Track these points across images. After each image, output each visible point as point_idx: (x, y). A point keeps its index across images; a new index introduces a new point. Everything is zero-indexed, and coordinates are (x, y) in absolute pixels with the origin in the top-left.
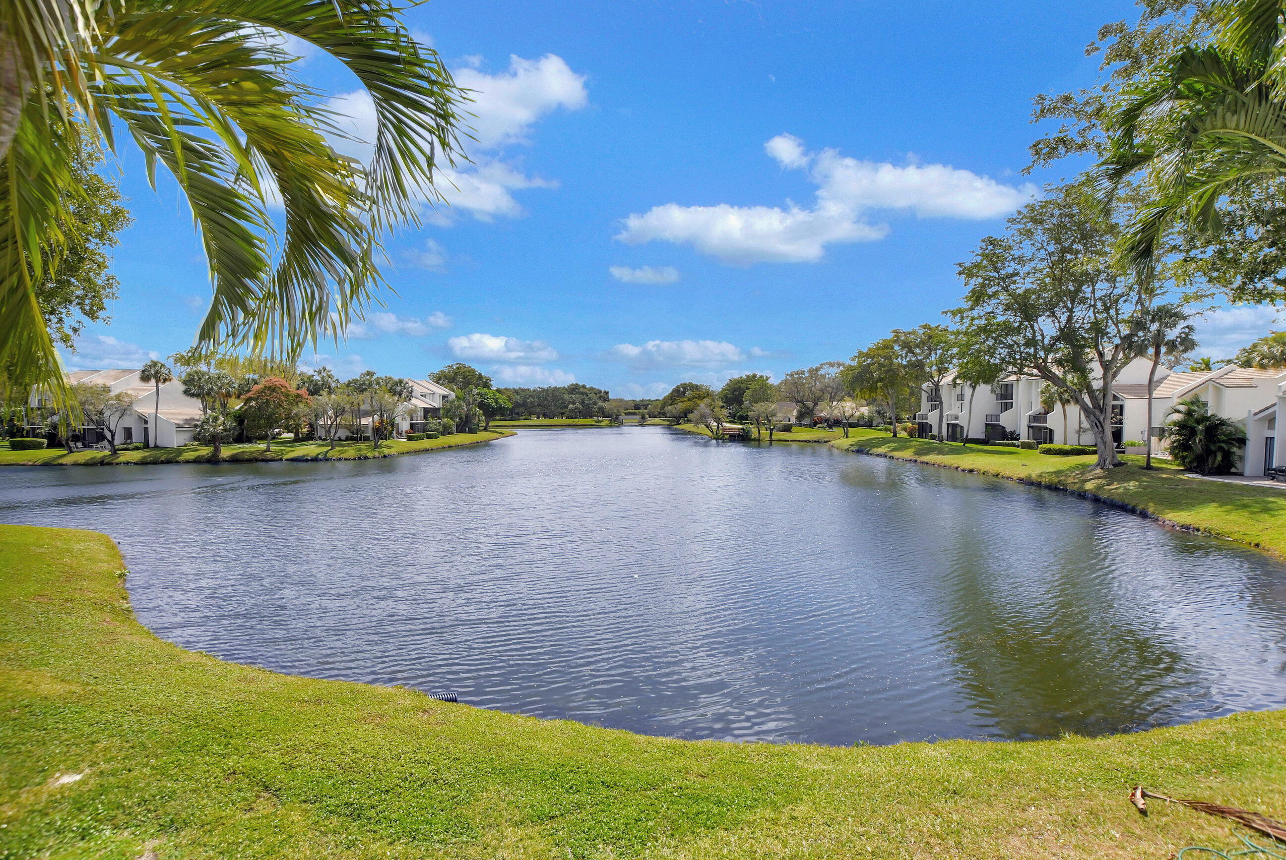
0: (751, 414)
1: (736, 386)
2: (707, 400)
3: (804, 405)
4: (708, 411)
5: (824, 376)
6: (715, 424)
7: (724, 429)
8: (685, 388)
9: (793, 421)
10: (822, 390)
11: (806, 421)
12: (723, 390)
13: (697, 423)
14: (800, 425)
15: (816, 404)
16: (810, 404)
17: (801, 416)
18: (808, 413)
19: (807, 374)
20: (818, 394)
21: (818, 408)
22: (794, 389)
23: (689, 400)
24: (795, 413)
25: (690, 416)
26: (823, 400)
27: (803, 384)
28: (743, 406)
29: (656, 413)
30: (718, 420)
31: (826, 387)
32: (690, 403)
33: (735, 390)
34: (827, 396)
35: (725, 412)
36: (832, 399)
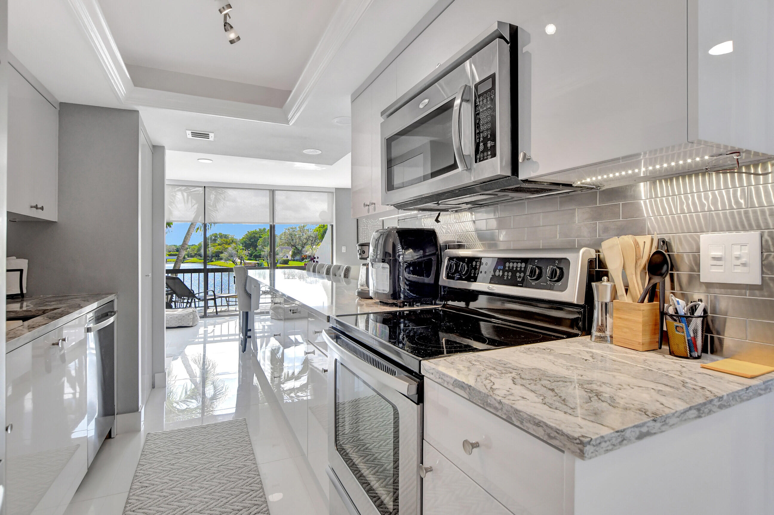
0: (262, 253)
1: (252, 236)
2: (233, 245)
3: (296, 248)
4: (234, 252)
5: (308, 230)
6: (239, 261)
7: (245, 263)
8: (216, 237)
9: (290, 258)
10: (306, 239)
11: (298, 257)
12: (243, 238)
13: (227, 260)
14: (294, 260)
15: (303, 247)
16: (300, 247)
17: (294, 255)
18: (299, 253)
19: (298, 229)
20: (305, 241)
21: (304, 249)
22: (290, 237)
23: (219, 245)
24: (291, 253)
25: (221, 255)
26: (307, 245)
27: (295, 235)
28: (257, 249)
29: (193, 254)
30: (241, 258)
31: (309, 237)
32: (219, 247)
33: (251, 238)
34: (310, 242)
35: (246, 252)
36: (312, 244)
